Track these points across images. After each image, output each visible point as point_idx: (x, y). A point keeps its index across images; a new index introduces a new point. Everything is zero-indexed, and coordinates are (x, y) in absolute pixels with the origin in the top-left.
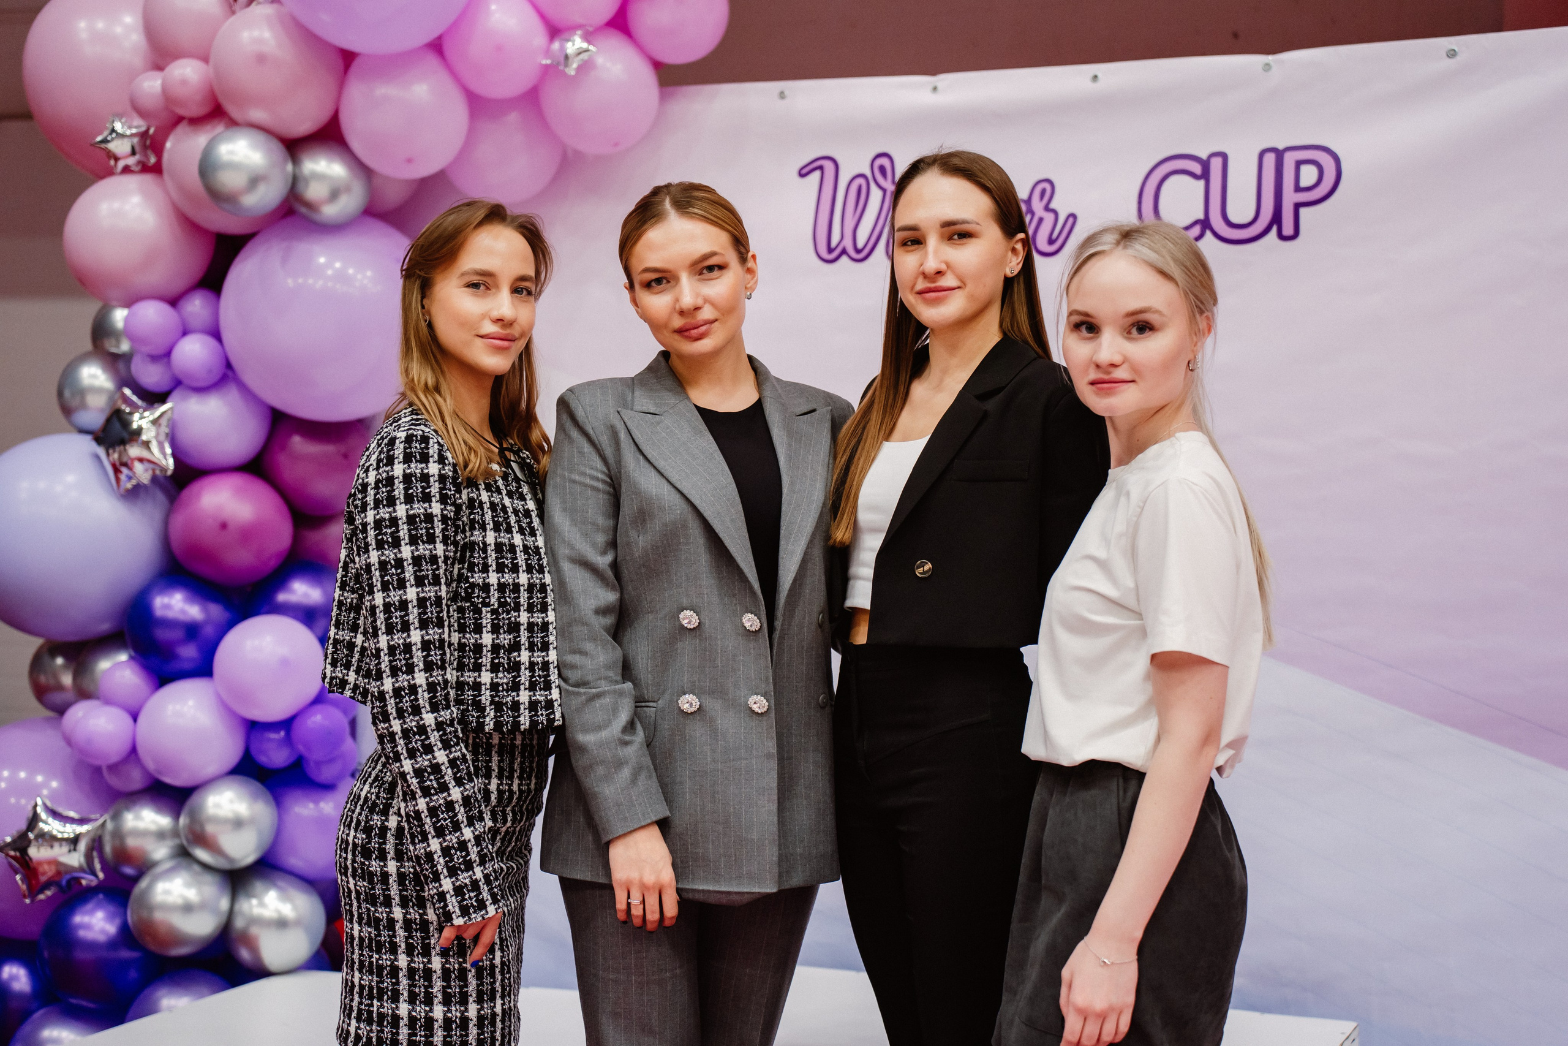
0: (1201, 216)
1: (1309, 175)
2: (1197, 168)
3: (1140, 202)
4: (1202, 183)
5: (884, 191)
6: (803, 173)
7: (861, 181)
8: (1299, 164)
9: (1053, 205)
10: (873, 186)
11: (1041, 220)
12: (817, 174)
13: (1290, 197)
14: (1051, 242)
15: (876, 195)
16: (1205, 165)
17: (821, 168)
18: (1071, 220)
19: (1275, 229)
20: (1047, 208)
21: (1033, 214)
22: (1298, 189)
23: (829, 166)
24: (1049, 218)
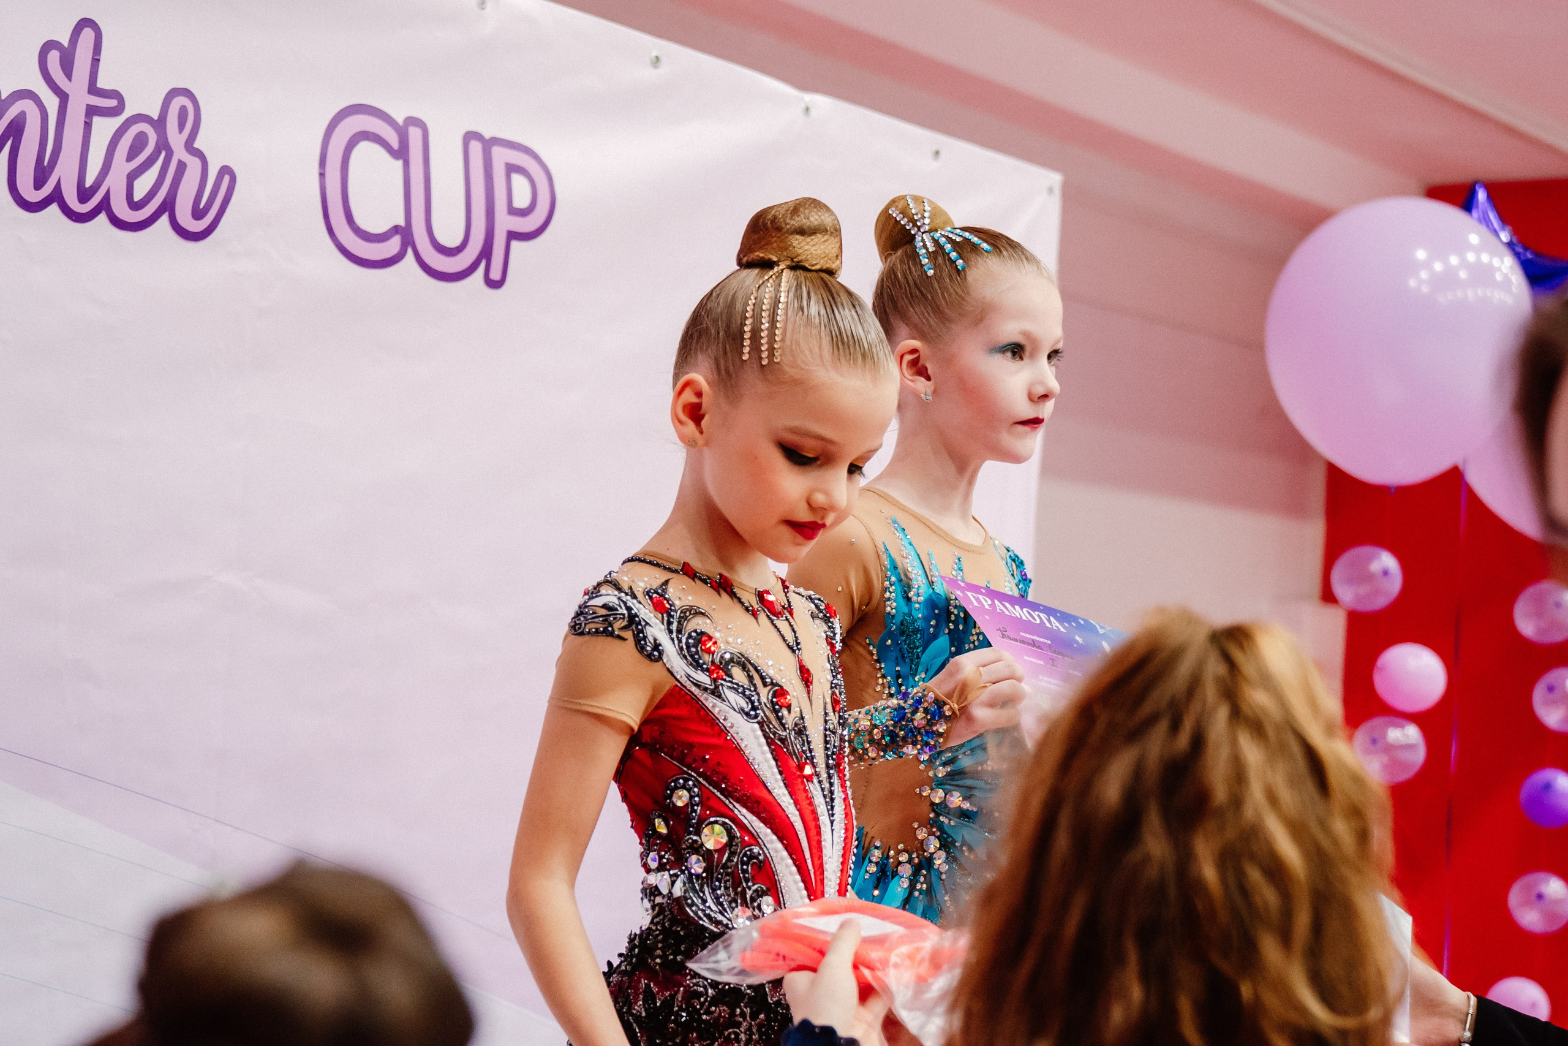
0: (402, 223)
1: (521, 192)
2: (394, 142)
3: (322, 175)
4: (399, 163)
8: (509, 169)
9: (197, 145)
11: (182, 167)
13: (502, 221)
14: (198, 214)
16: (403, 135)
18: (227, 178)
19: (482, 266)
20: (189, 146)
21: (170, 153)
22: (510, 210)
24: (193, 165)
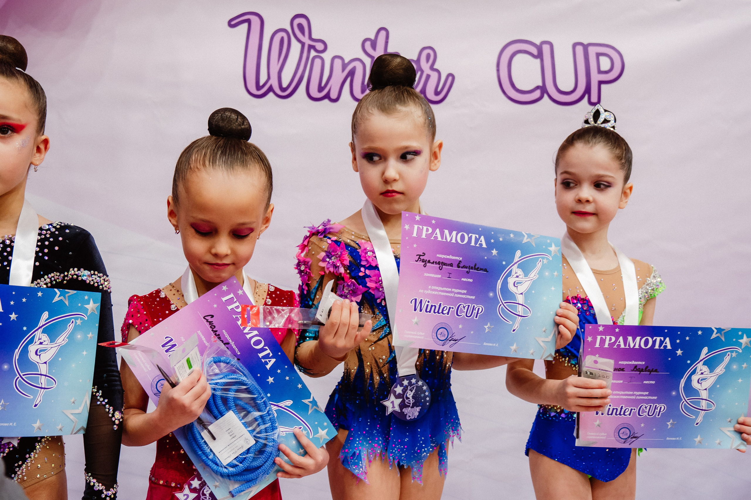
0: (541, 84)
1: (605, 64)
2: (534, 51)
3: (498, 70)
4: (538, 61)
5: (303, 44)
6: (233, 24)
7: (283, 34)
8: (598, 55)
9: (436, 67)
10: (293, 40)
11: (428, 77)
12: (245, 25)
13: (595, 78)
14: (437, 93)
15: (296, 47)
16: (540, 49)
17: (249, 21)
18: (450, 79)
19: (586, 97)
20: (432, 68)
21: (422, 72)
22: (600, 72)
23: (255, 21)
24: (434, 76)
